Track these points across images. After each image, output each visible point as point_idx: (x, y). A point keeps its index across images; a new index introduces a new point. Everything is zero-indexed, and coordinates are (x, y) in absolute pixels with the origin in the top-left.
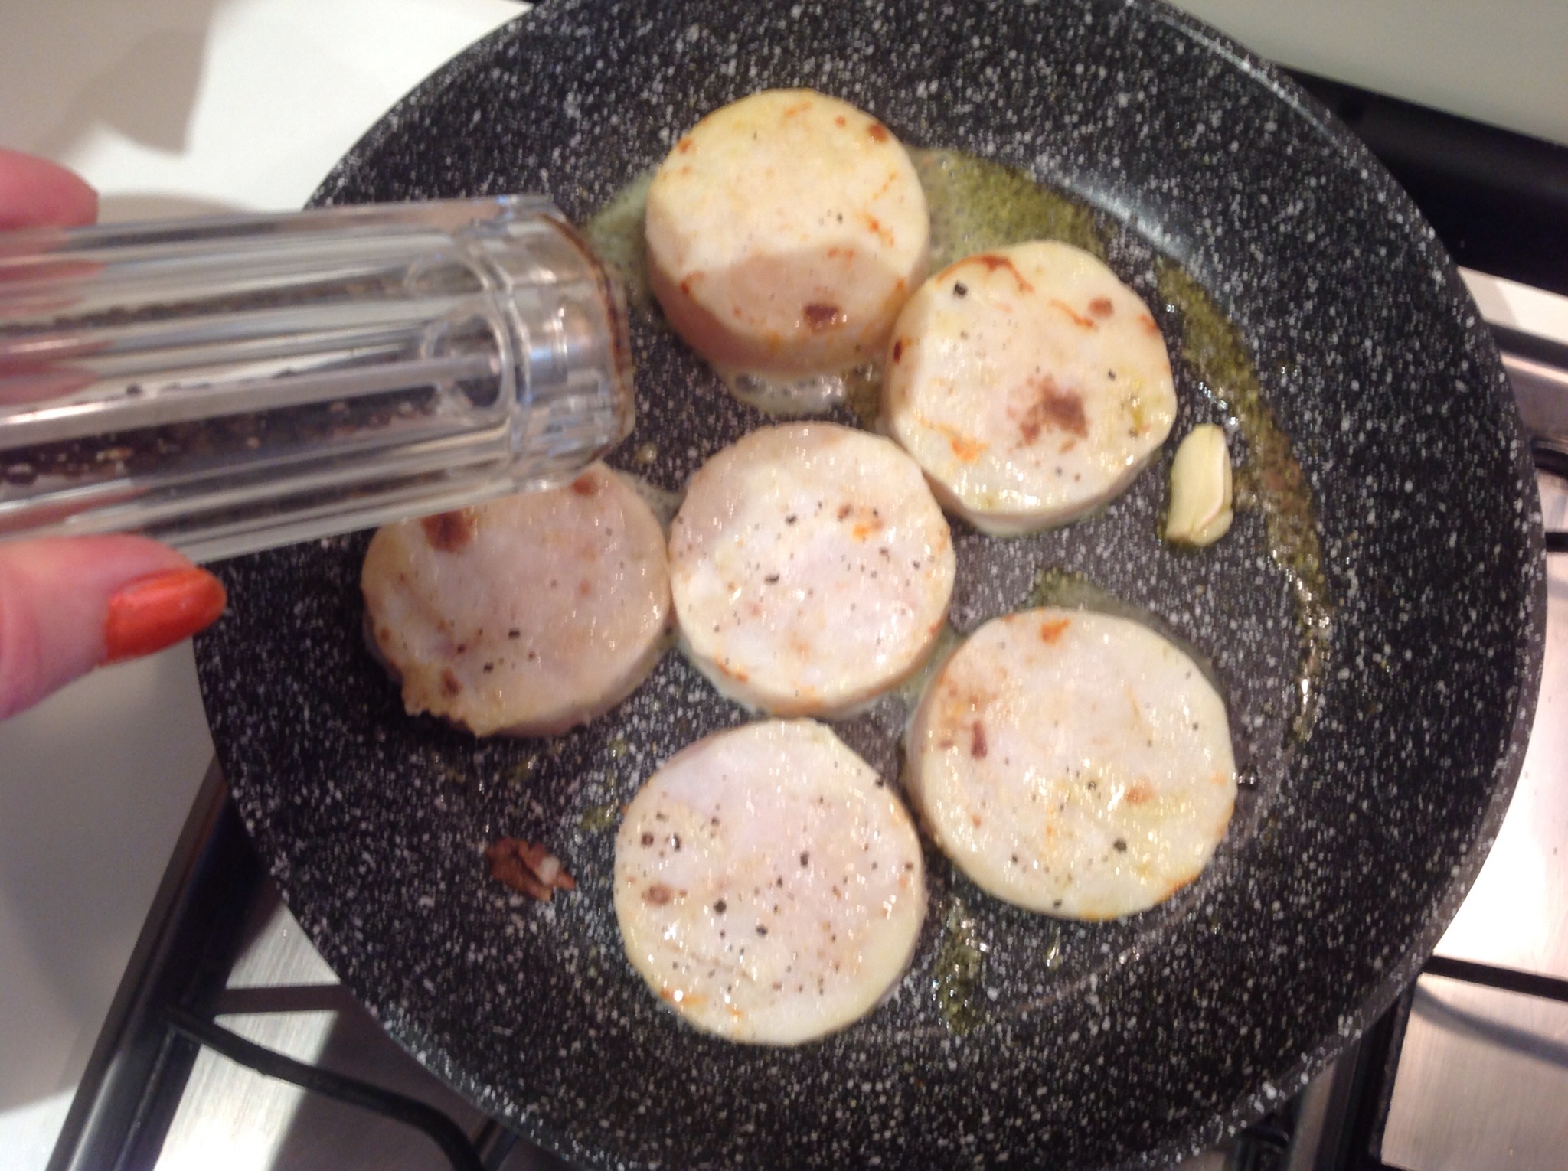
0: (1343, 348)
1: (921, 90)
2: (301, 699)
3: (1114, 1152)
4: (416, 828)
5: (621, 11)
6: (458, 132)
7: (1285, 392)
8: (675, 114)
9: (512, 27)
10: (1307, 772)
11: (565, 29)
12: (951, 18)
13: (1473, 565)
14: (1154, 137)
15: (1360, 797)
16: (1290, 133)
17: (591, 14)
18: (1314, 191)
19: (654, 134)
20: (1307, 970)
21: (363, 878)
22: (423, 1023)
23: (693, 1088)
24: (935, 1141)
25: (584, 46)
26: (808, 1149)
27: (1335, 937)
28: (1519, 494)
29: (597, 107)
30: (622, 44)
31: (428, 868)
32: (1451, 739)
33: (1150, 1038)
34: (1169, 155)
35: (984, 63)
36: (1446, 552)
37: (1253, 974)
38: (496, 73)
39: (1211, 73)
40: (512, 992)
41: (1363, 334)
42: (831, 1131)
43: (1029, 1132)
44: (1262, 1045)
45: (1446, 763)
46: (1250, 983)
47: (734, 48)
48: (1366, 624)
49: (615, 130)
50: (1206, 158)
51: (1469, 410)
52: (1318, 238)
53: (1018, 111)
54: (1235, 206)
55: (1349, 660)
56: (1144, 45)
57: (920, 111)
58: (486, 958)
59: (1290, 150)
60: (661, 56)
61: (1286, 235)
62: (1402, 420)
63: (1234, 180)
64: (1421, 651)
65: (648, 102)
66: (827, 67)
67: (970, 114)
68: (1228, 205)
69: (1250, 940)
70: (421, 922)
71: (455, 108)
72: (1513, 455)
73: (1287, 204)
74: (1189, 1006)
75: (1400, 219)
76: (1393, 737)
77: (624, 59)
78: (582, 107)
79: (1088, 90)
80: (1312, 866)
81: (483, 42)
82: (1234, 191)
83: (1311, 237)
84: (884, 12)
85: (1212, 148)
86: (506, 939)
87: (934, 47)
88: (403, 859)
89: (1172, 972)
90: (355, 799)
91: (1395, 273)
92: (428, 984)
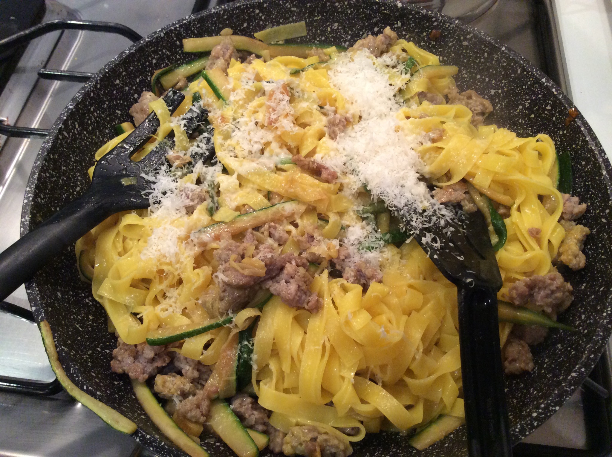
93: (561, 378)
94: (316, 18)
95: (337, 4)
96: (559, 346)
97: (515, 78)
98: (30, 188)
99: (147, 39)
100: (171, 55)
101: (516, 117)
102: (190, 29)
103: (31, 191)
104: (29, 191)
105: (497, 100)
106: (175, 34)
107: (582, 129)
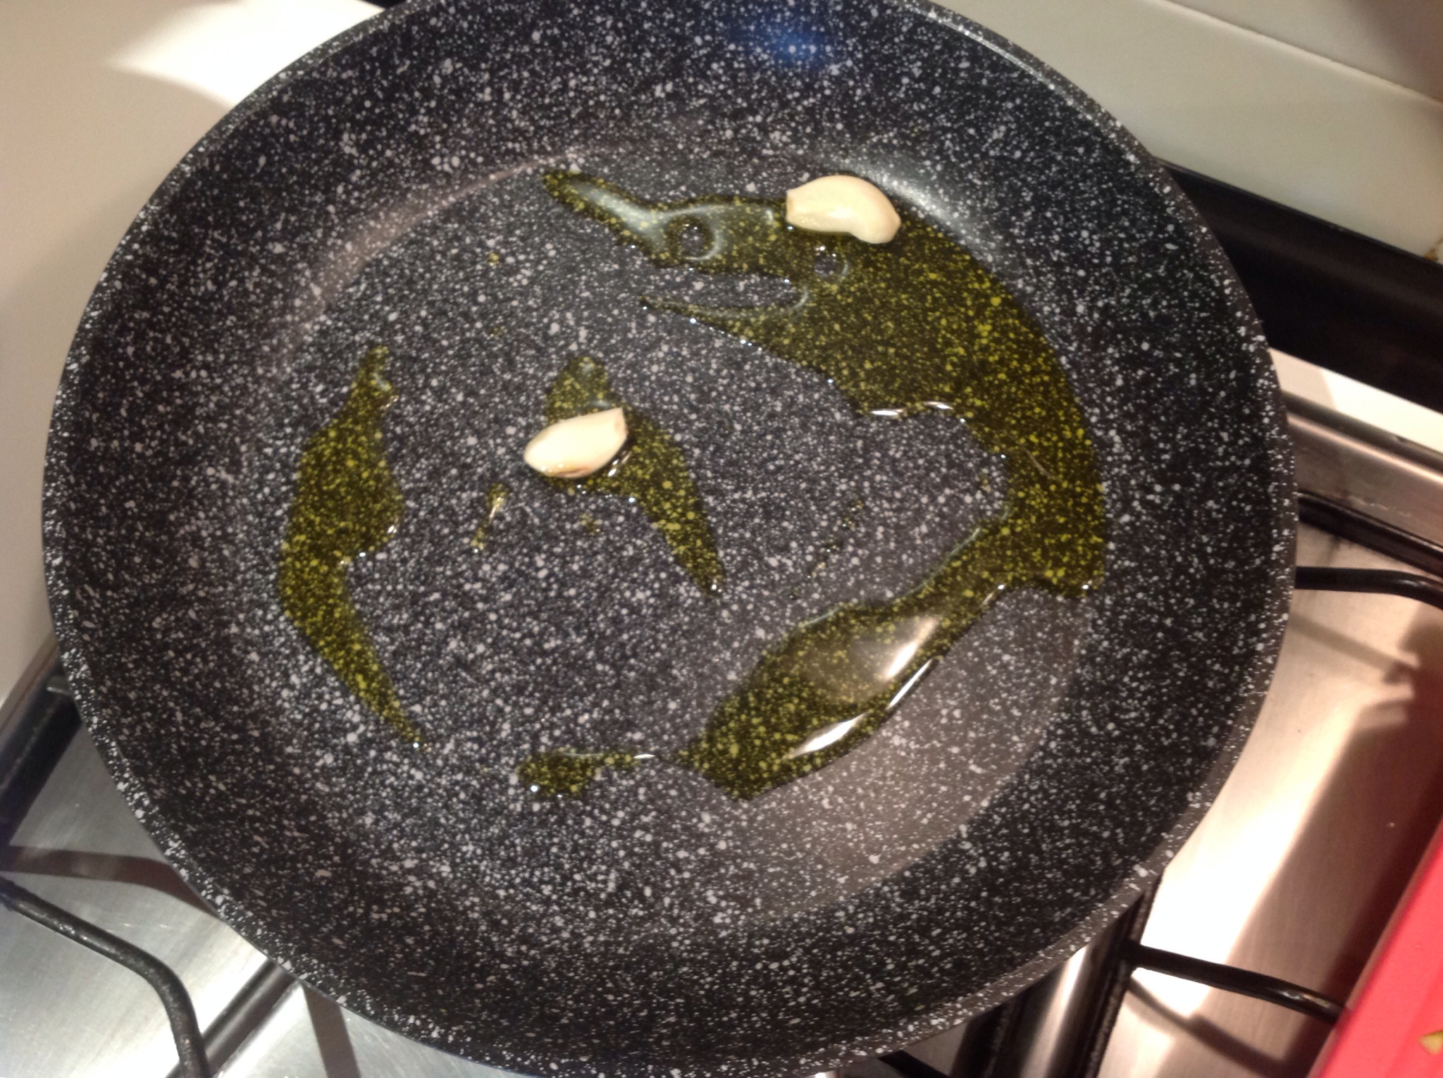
0: (1065, 244)
1: (658, 91)
2: (171, 704)
3: (1013, 958)
4: (303, 811)
5: (379, 52)
6: (246, 178)
7: (1023, 292)
8: (443, 142)
9: (283, 76)
10: (1113, 610)
11: (331, 73)
12: (673, 23)
13: (1215, 394)
14: (867, 98)
15: (1163, 616)
16: (981, 67)
17: (353, 57)
18: (1011, 112)
19: (427, 163)
20: (1150, 770)
21: (257, 856)
22: (337, 970)
23: (611, 997)
24: (847, 994)
25: (351, 87)
26: (731, 1025)
27: (1168, 736)
28: (1241, 322)
29: (370, 144)
30: (385, 83)
31: (320, 845)
32: (1230, 544)
33: (1023, 864)
34: (884, 110)
35: (710, 58)
36: (1190, 391)
37: (1104, 787)
38: (274, 119)
39: (905, 29)
40: (420, 942)
41: (1079, 227)
42: (748, 1008)
43: (932, 966)
44: (1126, 841)
45: (1231, 564)
46: (1103, 795)
47: (486, 76)
48: (1134, 473)
49: (391, 163)
50: (916, 107)
51: (1182, 266)
52: (1025, 153)
53: (746, 97)
54: (948, 143)
55: (1127, 508)
56: (842, 16)
57: (660, 108)
58: (390, 916)
59: (984, 82)
60: (421, 90)
61: (996, 158)
62: (1128, 291)
63: (942, 120)
64: (1187, 481)
65: (416, 132)
66: (572, 83)
67: (703, 106)
68: (942, 143)
69: (1095, 762)
70: (322, 891)
71: (241, 155)
72: (1227, 291)
73: (991, 130)
74: (1053, 829)
75: (1089, 117)
76: (1179, 559)
77: (389, 98)
78: (357, 144)
79: (803, 66)
80: (1134, 685)
81: (258, 92)
82: (945, 130)
83: (1018, 154)
84: (614, 27)
85: (918, 96)
86: (405, 896)
87: (663, 51)
88: (294, 839)
89: (1032, 806)
90: (240, 788)
91: (1096, 165)
92: (337, 941)
93: (1258, 562)
94: (399, 71)
95: (433, 21)
96: (1211, 503)
97: (872, 27)
98: (126, 781)
99: (94, 314)
100: (153, 315)
101: (904, 102)
102: (162, 237)
103: (132, 785)
104: (127, 790)
105: (851, 83)
106: (140, 267)
107: (1052, 87)
